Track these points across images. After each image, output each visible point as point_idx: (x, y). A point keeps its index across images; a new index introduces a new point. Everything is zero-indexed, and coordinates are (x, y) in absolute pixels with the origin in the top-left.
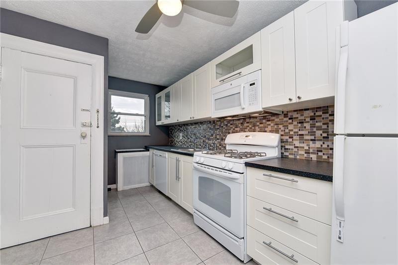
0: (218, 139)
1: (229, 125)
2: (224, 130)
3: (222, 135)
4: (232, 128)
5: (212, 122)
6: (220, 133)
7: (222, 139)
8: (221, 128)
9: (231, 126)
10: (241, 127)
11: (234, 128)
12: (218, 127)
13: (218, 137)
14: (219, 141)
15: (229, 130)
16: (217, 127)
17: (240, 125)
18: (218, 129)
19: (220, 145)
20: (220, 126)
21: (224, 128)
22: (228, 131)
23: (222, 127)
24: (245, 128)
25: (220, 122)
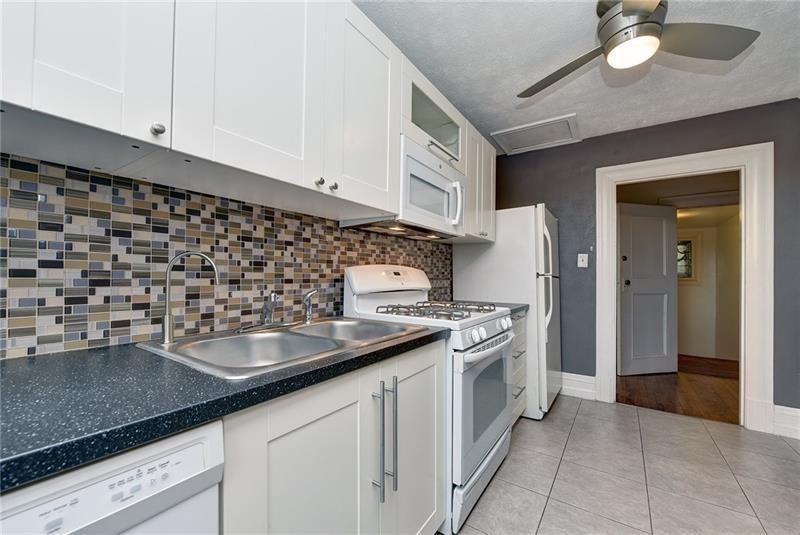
0: (289, 281)
1: (329, 238)
2: (313, 251)
3: (305, 266)
4: (338, 248)
5: (257, 211)
6: (299, 260)
7: (307, 281)
8: (301, 244)
9: (336, 243)
10: (360, 251)
11: (343, 249)
12: (290, 238)
13: (289, 273)
14: (295, 286)
15: (330, 253)
16: (283, 236)
17: (357, 245)
18: (290, 244)
19: (297, 302)
20: (298, 235)
21: (314, 246)
22: (325, 257)
23: (308, 240)
24: (368, 255)
25: (297, 222)
